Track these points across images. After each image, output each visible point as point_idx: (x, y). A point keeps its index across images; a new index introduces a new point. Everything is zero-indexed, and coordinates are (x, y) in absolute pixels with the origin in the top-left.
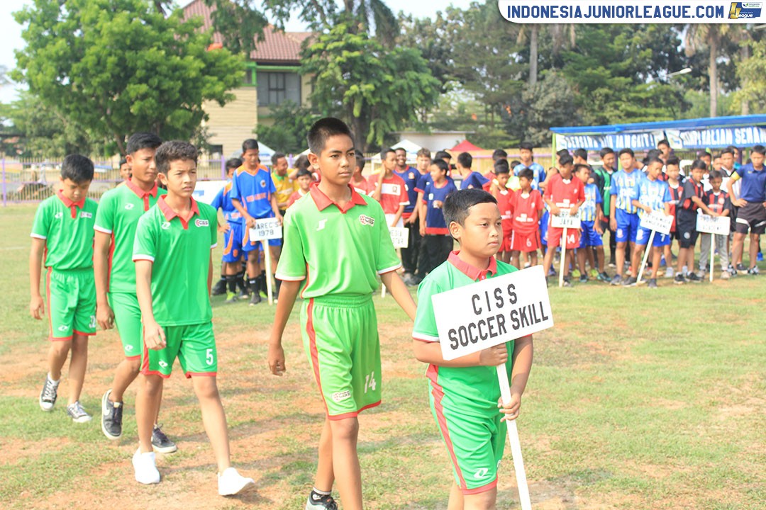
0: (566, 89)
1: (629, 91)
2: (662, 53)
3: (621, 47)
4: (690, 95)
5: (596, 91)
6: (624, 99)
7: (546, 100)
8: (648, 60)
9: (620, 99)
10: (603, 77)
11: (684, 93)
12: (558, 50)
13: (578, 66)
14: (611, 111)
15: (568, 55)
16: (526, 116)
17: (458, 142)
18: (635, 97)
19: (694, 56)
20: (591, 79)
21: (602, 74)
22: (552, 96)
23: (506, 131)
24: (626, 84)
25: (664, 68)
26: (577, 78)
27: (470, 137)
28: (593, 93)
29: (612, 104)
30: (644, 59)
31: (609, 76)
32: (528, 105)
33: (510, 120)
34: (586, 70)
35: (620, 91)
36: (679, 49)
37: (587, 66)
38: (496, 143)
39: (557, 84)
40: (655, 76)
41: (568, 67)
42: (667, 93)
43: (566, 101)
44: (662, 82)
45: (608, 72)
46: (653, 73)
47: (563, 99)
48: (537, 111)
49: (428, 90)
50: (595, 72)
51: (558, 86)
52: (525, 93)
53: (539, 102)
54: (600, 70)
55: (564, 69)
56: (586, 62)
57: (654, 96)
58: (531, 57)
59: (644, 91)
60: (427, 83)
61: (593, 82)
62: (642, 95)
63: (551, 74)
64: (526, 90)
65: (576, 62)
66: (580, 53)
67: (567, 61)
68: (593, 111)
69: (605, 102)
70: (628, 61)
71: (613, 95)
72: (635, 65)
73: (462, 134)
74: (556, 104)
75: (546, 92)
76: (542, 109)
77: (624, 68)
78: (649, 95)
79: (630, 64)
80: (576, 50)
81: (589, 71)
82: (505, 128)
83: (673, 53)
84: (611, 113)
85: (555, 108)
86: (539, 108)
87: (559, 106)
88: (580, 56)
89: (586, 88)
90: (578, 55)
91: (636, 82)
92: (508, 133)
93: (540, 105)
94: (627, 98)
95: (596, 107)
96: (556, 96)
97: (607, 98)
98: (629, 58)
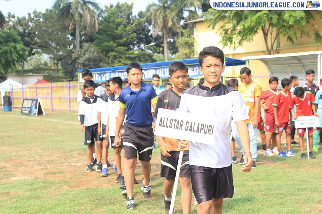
0: (94, 52)
1: (126, 54)
2: (141, 36)
3: (121, 32)
4: (156, 56)
5: (109, 54)
6: (124, 57)
7: (84, 58)
8: (134, 39)
9: (121, 58)
10: (113, 47)
11: (153, 55)
12: (90, 33)
13: (100, 41)
14: (117, 64)
15: (95, 36)
16: (74, 66)
17: (39, 79)
18: (129, 57)
19: (157, 37)
20: (107, 48)
21: (112, 45)
22: (87, 56)
23: (64, 74)
24: (124, 50)
25: (142, 43)
26: (100, 47)
27: (45, 77)
28: (108, 55)
29: (118, 60)
30: (133, 38)
31: (116, 46)
32: (75, 60)
33: (66, 68)
34: (104, 43)
35: (121, 54)
36: (150, 34)
37: (105, 41)
38: (59, 80)
39: (89, 50)
40: (139, 47)
41: (96, 41)
42: (144, 55)
43: (94, 58)
44: (142, 50)
45: (115, 44)
46: (138, 45)
47: (92, 57)
48: (80, 63)
49: (21, 53)
50: (108, 44)
51: (90, 51)
52: (73, 54)
53: (80, 59)
54: (111, 43)
55: (94, 43)
56: (104, 39)
57: (138, 56)
58: (76, 37)
59: (133, 53)
60: (20, 48)
61: (108, 49)
62: (132, 56)
63: (86, 45)
64: (73, 53)
65: (99, 39)
66: (102, 35)
67: (95, 39)
68: (109, 63)
69: (114, 59)
70: (125, 39)
71: (118, 56)
72: (128, 41)
73: (41, 76)
74: (89, 60)
75: (84, 54)
76: (82, 62)
77: (123, 42)
78: (136, 56)
79: (126, 40)
80: (100, 34)
81: (106, 43)
82: (64, 72)
83: (147, 36)
84: (117, 65)
85: (89, 62)
86: (80, 62)
87: (91, 61)
88: (101, 37)
89: (105, 52)
90: (100, 36)
91: (129, 49)
92: (65, 75)
93: (81, 61)
94: (125, 57)
95: (110, 62)
96: (89, 56)
97: (115, 57)
98: (125, 37)
